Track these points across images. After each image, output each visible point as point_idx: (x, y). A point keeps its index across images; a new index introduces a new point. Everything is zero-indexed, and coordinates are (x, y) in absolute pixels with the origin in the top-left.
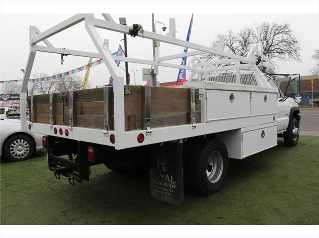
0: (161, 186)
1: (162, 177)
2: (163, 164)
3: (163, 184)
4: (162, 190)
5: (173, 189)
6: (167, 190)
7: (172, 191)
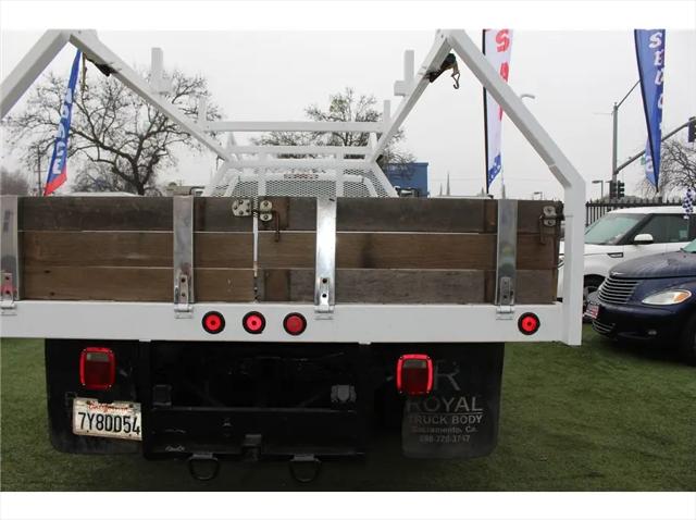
0: (444, 426)
1: (448, 407)
2: (450, 377)
3: (449, 419)
4: (446, 435)
5: (476, 425)
6: (459, 430)
7: (474, 429)
